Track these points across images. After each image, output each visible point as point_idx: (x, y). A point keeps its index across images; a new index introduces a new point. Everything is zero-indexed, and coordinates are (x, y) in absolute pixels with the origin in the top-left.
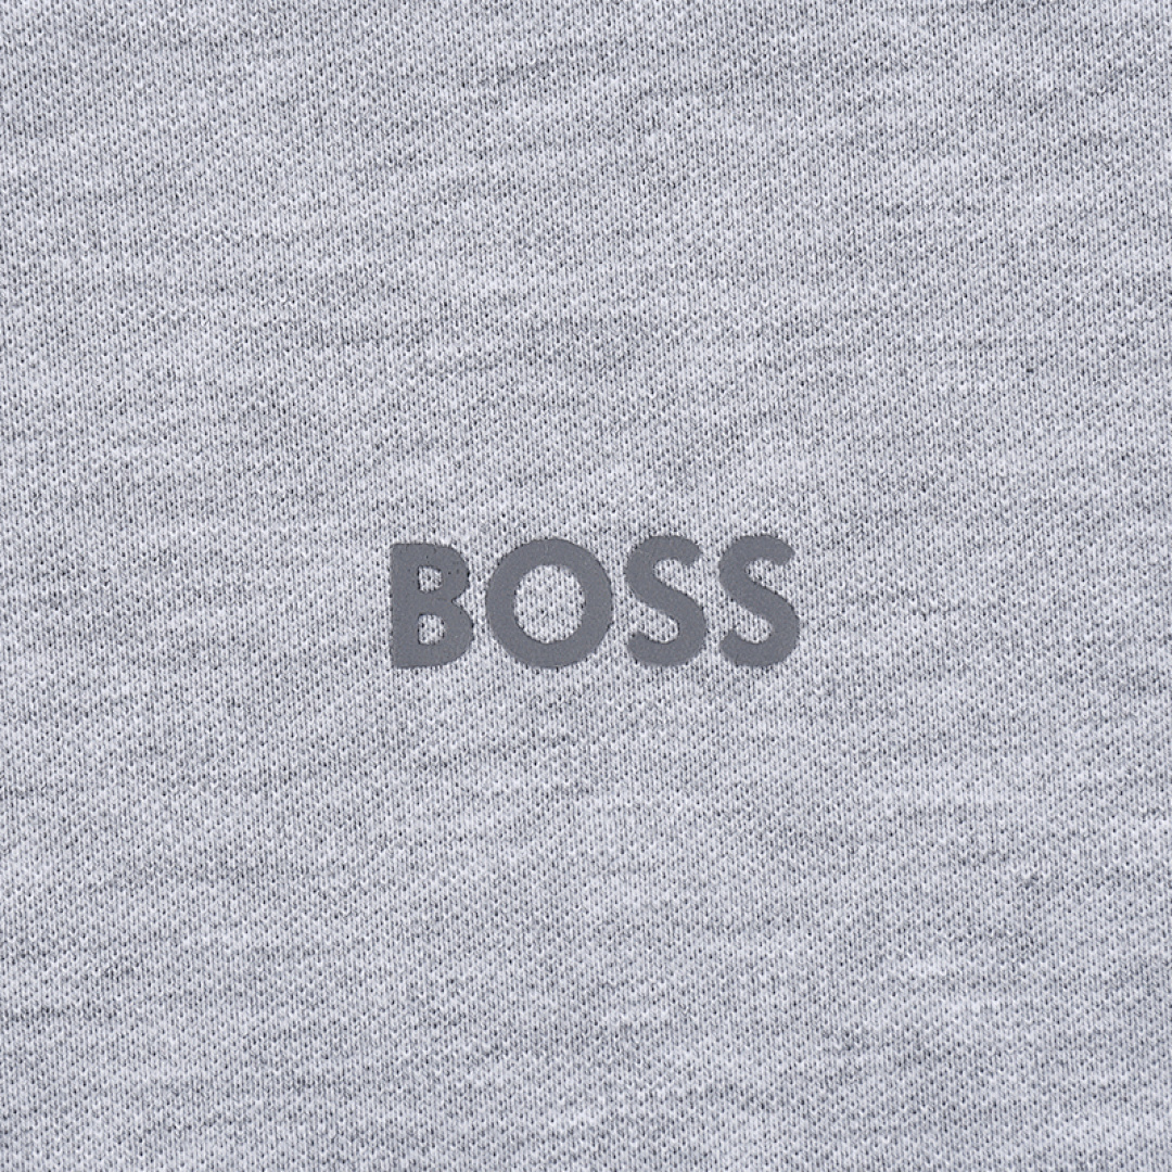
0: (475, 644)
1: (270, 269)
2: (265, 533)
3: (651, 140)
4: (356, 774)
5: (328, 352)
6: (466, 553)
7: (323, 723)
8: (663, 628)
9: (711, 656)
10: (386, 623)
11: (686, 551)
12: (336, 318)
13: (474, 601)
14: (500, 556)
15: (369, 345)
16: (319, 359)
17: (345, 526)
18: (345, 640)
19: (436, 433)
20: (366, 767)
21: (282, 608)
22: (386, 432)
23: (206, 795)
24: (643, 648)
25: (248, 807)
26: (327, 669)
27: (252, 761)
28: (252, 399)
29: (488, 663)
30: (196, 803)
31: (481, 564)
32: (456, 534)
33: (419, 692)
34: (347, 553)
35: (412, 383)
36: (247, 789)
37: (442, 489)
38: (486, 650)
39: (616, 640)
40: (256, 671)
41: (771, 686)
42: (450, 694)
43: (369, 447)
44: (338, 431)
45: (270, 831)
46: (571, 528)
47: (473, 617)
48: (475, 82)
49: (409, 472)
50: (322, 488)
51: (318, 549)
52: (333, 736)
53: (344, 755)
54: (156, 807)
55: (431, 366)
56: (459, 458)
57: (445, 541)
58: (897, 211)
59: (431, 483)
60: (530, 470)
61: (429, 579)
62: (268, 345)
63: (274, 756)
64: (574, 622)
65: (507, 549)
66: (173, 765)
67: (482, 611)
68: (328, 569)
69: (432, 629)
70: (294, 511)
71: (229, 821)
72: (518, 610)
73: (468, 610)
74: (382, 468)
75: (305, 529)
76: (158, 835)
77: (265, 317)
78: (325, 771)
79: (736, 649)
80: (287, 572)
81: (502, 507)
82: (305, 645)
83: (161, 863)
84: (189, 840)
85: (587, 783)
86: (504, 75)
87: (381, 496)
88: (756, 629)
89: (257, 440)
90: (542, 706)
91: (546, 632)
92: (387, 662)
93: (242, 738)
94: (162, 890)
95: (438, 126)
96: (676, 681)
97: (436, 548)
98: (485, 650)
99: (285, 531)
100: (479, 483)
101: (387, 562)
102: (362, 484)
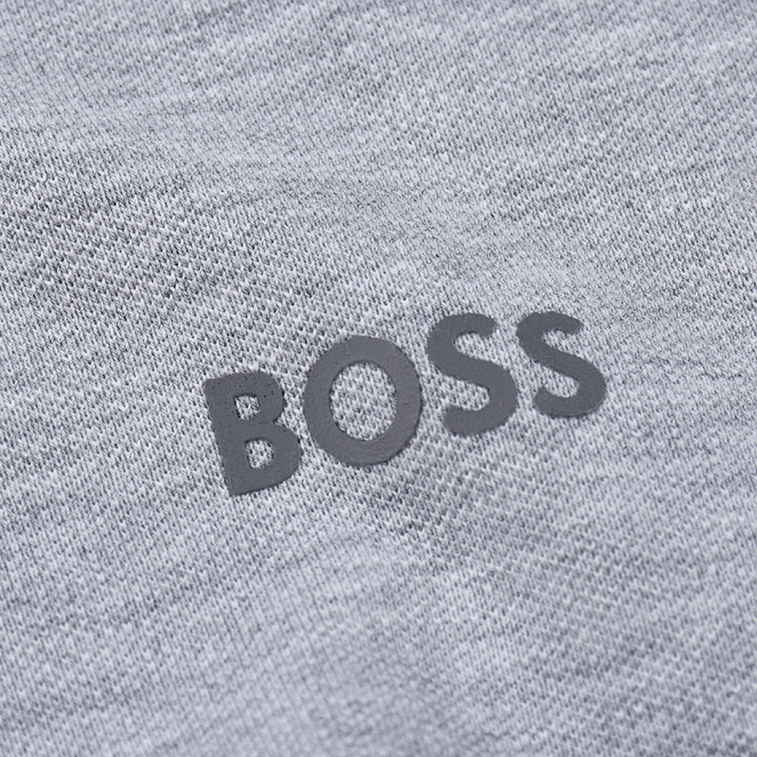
0: (305, 457)
1: (25, 154)
2: (81, 394)
3: (349, 50)
4: (220, 589)
5: (98, 216)
6: (276, 373)
7: (176, 553)
8: (473, 397)
9: (526, 413)
10: (214, 455)
11: (483, 326)
12: (98, 183)
13: (294, 418)
14: (307, 368)
15: (135, 200)
16: (90, 225)
17: (155, 374)
18: (180, 479)
19: (218, 266)
20: (227, 582)
21: (112, 460)
22: (172, 278)
23: (78, 632)
24: (458, 421)
25: (121, 636)
26: (169, 507)
27: (116, 598)
28: (39, 281)
29: (322, 472)
30: (70, 641)
31: (292, 382)
32: (262, 358)
33: (262, 512)
34: (163, 398)
35: (183, 224)
36: (117, 621)
37: (238, 317)
38: (317, 460)
39: (432, 420)
40: (100, 520)
41: (588, 432)
42: (293, 508)
43: (159, 297)
44: (126, 289)
45: (148, 655)
46: (368, 322)
47: (298, 433)
48: (177, 27)
49: (204, 309)
50: (126, 344)
51: (134, 400)
52: (190, 560)
53: (204, 576)
54: (31, 651)
55: (199, 206)
56: (245, 284)
57: (254, 367)
58: (588, 74)
59: (227, 314)
60: (316, 278)
61: (246, 407)
62: (39, 225)
63: (136, 588)
64: (388, 412)
65: (312, 359)
66: (38, 611)
67: (303, 425)
68: (148, 417)
69: (260, 453)
70: (103, 369)
71: (106, 652)
72: (337, 415)
73: (291, 426)
74: (177, 312)
75: (118, 384)
76: (38, 677)
77: (29, 199)
78: (188, 593)
79: (548, 404)
80: (109, 427)
81: (297, 321)
82: (142, 489)
83: (48, 700)
84: (70, 675)
85: (441, 561)
86: (202, 19)
87: (183, 339)
88: (565, 387)
89: (53, 315)
90: (382, 501)
91: (367, 429)
92: (225, 491)
93: (101, 577)
94: (55, 724)
95: (151, 68)
96: (497, 444)
97: (247, 376)
98: (316, 463)
99: (99, 389)
100: (271, 303)
101: (203, 399)
102: (163, 332)
